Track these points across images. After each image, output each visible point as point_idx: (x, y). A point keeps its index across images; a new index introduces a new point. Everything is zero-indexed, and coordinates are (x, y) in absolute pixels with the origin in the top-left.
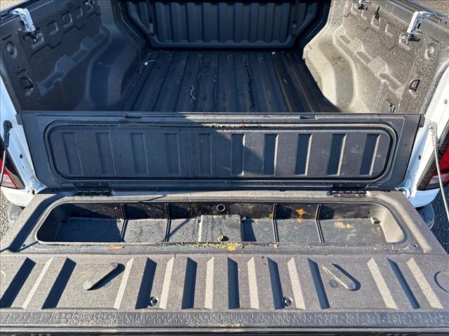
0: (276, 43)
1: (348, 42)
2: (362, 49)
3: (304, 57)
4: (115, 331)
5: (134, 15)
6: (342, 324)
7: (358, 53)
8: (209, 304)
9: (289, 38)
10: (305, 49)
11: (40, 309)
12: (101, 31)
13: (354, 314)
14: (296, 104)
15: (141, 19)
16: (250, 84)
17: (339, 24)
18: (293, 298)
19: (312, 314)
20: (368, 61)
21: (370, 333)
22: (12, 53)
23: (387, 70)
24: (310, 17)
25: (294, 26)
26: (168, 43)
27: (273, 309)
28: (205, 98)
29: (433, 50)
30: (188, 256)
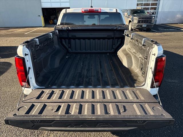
0: (109, 51)
1: (130, 49)
2: (134, 51)
3: (118, 55)
4: (59, 119)
5: (64, 43)
6: (124, 118)
7: (133, 52)
8: (86, 113)
9: (113, 50)
10: (118, 52)
11: (37, 114)
12: (54, 47)
13: (128, 115)
14: (115, 67)
15: (66, 44)
16: (100, 62)
17: (128, 45)
18: (110, 113)
19: (116, 116)
20: (136, 54)
21: (132, 120)
22: (33, 49)
23: (141, 56)
24: (119, 43)
25: (114, 46)
26: (74, 51)
27: (104, 114)
28: (85, 66)
29: (149, 48)
30: (80, 103)
